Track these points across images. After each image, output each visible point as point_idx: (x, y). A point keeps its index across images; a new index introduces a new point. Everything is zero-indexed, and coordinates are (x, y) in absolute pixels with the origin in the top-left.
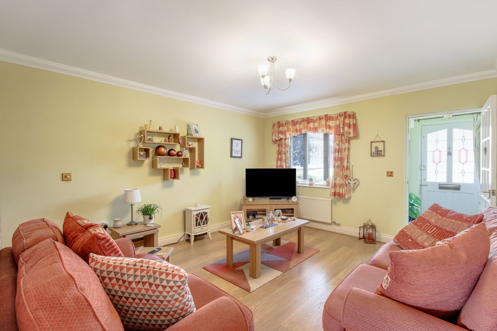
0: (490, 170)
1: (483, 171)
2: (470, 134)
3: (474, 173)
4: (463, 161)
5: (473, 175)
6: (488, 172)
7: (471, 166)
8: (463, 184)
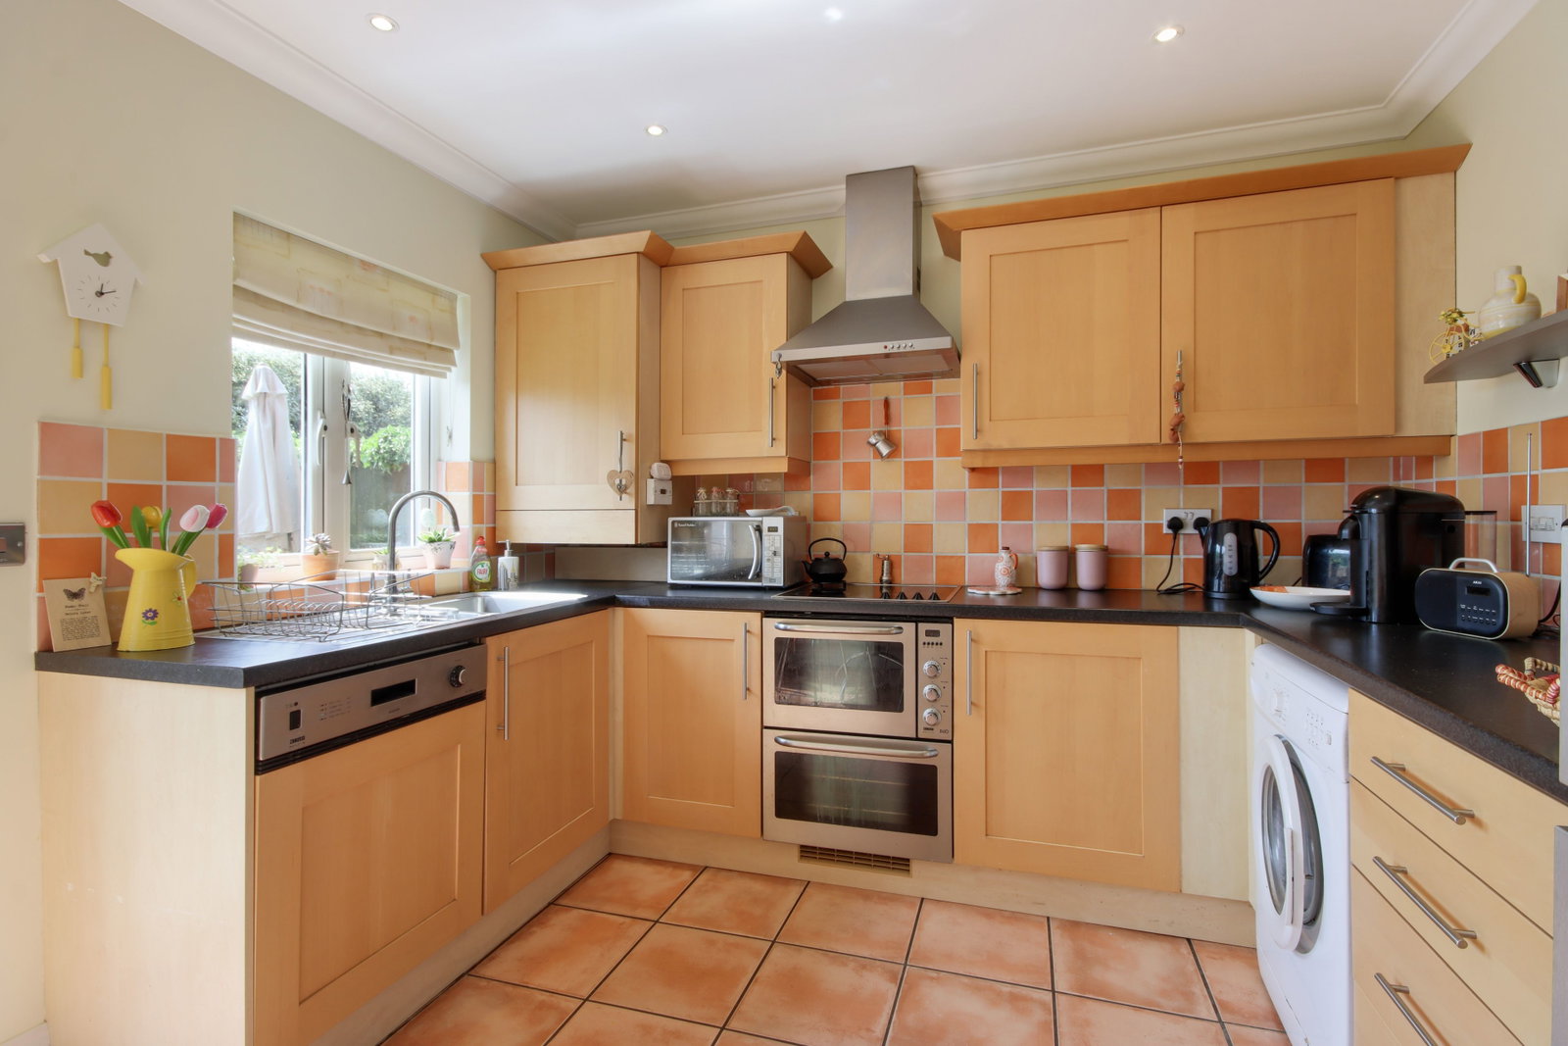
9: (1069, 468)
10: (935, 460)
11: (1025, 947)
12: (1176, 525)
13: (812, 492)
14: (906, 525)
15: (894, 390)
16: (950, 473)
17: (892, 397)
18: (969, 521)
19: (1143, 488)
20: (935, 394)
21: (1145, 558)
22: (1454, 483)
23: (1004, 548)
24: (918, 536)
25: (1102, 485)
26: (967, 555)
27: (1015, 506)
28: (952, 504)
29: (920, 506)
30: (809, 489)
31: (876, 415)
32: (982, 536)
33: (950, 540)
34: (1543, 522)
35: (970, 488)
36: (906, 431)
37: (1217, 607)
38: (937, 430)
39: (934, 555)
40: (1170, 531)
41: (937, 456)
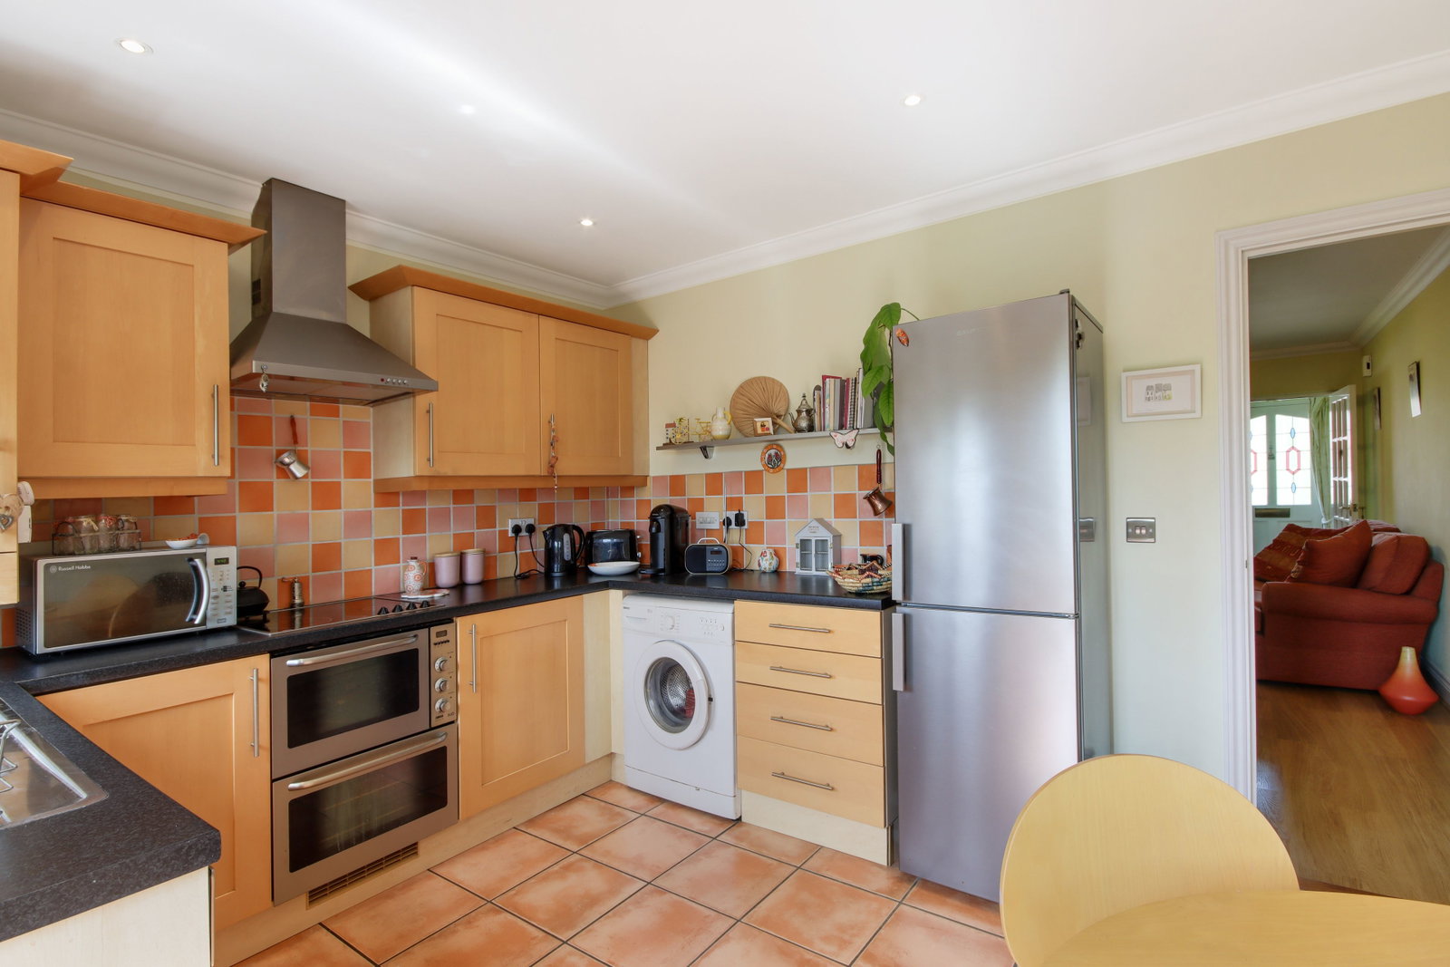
0: (1349, 479)
1: (1335, 482)
2: (1303, 425)
3: (1312, 488)
4: (1293, 468)
5: (1309, 491)
6: (1346, 483)
7: (1305, 478)
8: (1293, 506)
9: (451, 492)
10: (342, 480)
11: (528, 847)
12: (517, 530)
13: (197, 516)
14: (313, 545)
15: (301, 409)
16: (357, 493)
17: (297, 416)
18: (374, 537)
19: (497, 504)
20: (341, 419)
21: (499, 555)
22: (650, 500)
23: (412, 558)
24: (326, 556)
25: (473, 503)
26: (373, 568)
27: (412, 522)
28: (358, 523)
29: (327, 526)
30: (193, 512)
31: (279, 434)
32: (386, 550)
33: (358, 556)
34: (708, 520)
35: (376, 506)
36: (312, 451)
37: (557, 585)
38: (345, 452)
39: (343, 571)
40: (513, 535)
41: (345, 478)
